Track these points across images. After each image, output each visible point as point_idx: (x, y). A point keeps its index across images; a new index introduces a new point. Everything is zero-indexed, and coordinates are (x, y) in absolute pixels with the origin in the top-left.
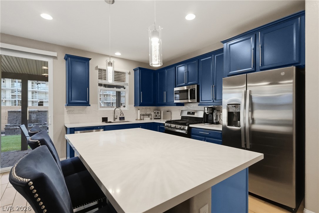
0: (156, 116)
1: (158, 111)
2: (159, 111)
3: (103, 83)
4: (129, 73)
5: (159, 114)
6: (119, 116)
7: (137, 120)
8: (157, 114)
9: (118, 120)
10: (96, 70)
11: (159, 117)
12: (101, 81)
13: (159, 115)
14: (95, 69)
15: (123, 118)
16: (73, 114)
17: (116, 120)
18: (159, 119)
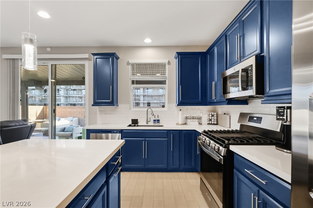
0: (211, 120)
1: (213, 114)
2: (215, 114)
3: (135, 80)
4: (169, 63)
5: (214, 117)
6: (153, 118)
7: (177, 124)
8: (212, 117)
9: (151, 123)
10: (128, 66)
11: (214, 121)
12: (133, 78)
13: (214, 119)
14: (126, 64)
15: (158, 121)
16: (105, 115)
17: (148, 122)
18: (214, 124)
